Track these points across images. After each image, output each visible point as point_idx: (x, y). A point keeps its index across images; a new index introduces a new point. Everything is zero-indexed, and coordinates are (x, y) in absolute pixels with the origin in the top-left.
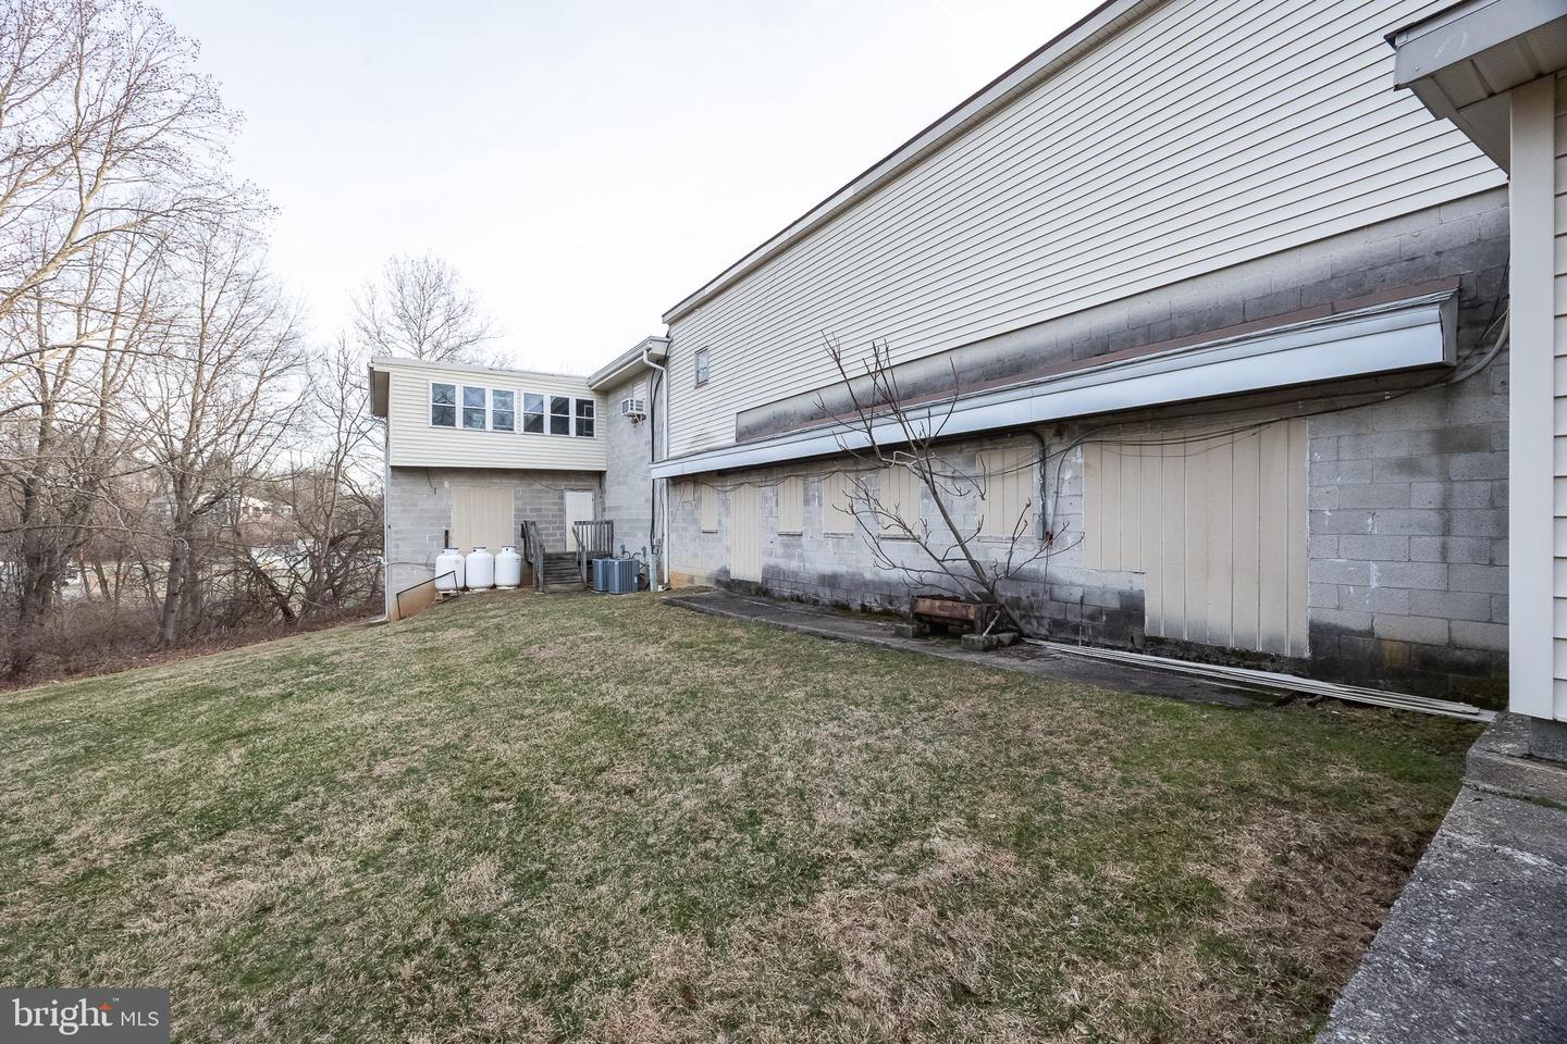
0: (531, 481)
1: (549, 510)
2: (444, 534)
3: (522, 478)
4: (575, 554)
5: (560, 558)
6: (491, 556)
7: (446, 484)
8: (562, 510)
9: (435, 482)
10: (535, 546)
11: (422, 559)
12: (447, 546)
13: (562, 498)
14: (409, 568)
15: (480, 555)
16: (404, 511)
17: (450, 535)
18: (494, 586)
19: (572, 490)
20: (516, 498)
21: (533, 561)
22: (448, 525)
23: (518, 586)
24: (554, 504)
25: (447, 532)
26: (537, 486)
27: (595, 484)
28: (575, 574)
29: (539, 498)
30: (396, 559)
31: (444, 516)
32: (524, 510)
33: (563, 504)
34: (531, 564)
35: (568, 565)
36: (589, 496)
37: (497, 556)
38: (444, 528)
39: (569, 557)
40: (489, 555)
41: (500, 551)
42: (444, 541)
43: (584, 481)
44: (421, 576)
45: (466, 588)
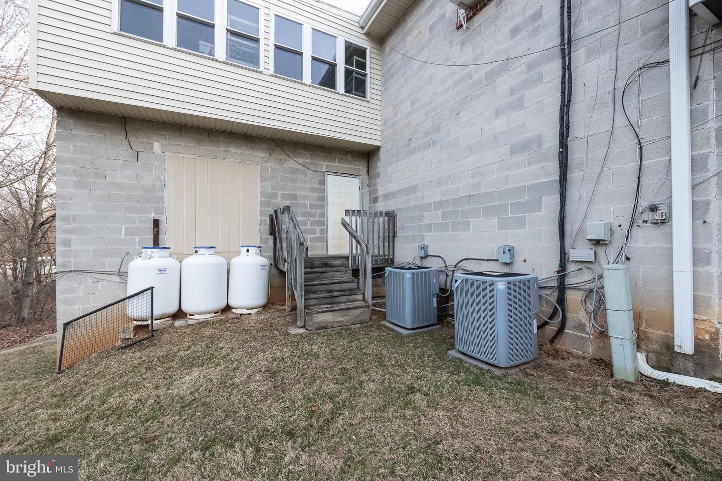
0: (284, 157)
1: (305, 197)
2: (151, 225)
3: (271, 151)
4: (347, 258)
5: (326, 265)
6: (224, 261)
7: (157, 146)
8: (323, 199)
9: (138, 142)
10: (290, 246)
11: (112, 264)
12: (156, 244)
13: (323, 182)
14: (89, 279)
15: (205, 258)
16: (80, 184)
17: (162, 226)
18: (228, 308)
19: (335, 173)
20: (263, 179)
21: (285, 268)
22: (160, 211)
23: (265, 307)
24: (312, 190)
25: (156, 223)
26: (291, 164)
27: (361, 167)
28: (351, 292)
29: (295, 181)
30: (64, 265)
31: (155, 196)
32: (274, 196)
33: (324, 191)
34: (282, 273)
35: (340, 276)
36: (355, 183)
37: (235, 261)
38: (153, 215)
39: (338, 262)
40: (220, 260)
41: (239, 253)
42: (151, 237)
43: (350, 163)
44: (105, 292)
45: (180, 314)
